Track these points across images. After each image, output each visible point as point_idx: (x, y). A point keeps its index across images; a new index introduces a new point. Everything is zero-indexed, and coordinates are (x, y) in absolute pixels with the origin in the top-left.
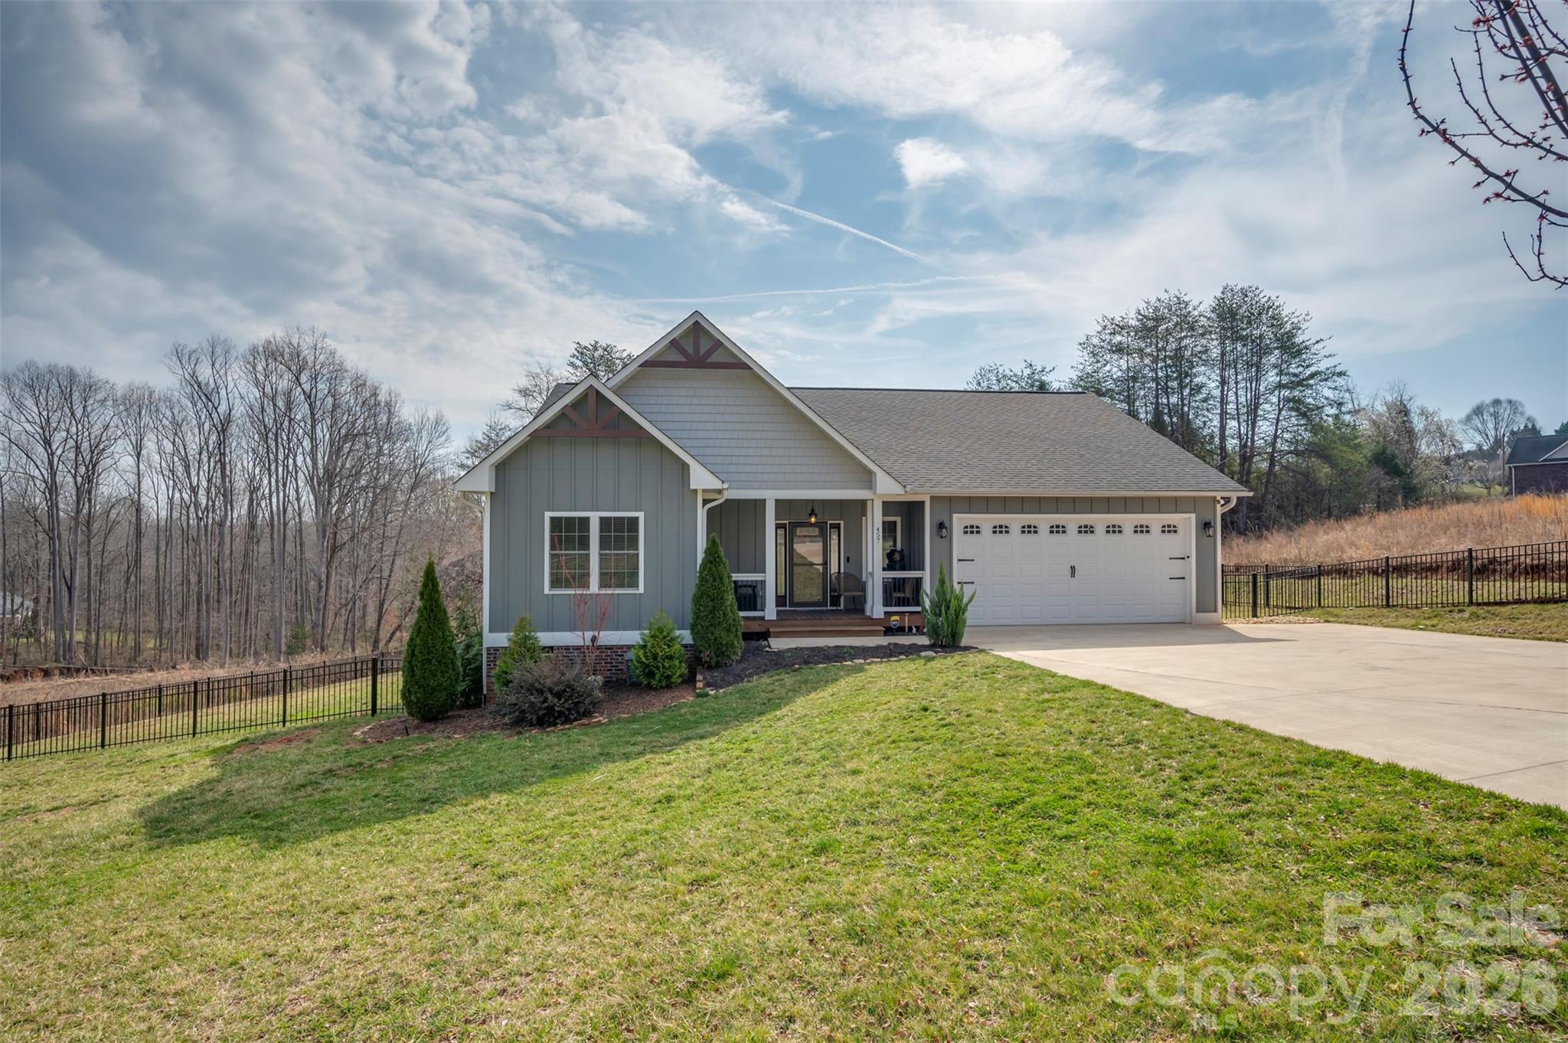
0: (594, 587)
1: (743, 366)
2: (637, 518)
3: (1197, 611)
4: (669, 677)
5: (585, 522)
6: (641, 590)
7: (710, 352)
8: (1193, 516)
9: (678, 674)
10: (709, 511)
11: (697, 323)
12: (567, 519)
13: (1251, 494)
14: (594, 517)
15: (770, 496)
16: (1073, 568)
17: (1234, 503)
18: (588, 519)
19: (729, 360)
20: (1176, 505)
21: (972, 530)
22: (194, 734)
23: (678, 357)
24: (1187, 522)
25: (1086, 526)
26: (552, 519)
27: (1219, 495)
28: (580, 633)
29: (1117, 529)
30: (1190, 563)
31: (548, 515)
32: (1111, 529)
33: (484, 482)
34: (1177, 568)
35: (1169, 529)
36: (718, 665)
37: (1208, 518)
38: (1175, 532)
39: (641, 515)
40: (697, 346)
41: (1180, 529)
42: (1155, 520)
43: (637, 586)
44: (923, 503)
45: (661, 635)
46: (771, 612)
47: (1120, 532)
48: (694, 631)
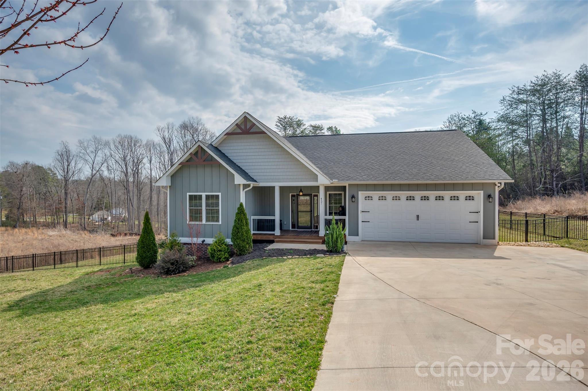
0: (204, 222)
1: (263, 133)
2: (219, 195)
3: (484, 238)
4: (220, 258)
5: (200, 196)
6: (220, 223)
7: (251, 128)
8: (482, 192)
9: (223, 257)
10: (246, 192)
11: (245, 117)
12: (195, 195)
13: (513, 181)
14: (204, 195)
15: (277, 185)
16: (418, 217)
17: (503, 186)
18: (201, 195)
19: (258, 130)
20: (473, 187)
21: (369, 198)
22: (100, 265)
23: (239, 131)
24: (479, 195)
25: (425, 197)
26: (190, 196)
27: (497, 182)
28: (191, 238)
30: (480, 215)
31: (188, 194)
32: (438, 198)
33: (165, 182)
34: (473, 217)
35: (470, 198)
36: (240, 255)
37: (490, 192)
38: (473, 199)
39: (220, 194)
40: (246, 126)
41: (475, 198)
42: (462, 194)
43: (219, 221)
44: (345, 186)
45: (220, 242)
46: (277, 232)
47: (443, 199)
48: (233, 239)
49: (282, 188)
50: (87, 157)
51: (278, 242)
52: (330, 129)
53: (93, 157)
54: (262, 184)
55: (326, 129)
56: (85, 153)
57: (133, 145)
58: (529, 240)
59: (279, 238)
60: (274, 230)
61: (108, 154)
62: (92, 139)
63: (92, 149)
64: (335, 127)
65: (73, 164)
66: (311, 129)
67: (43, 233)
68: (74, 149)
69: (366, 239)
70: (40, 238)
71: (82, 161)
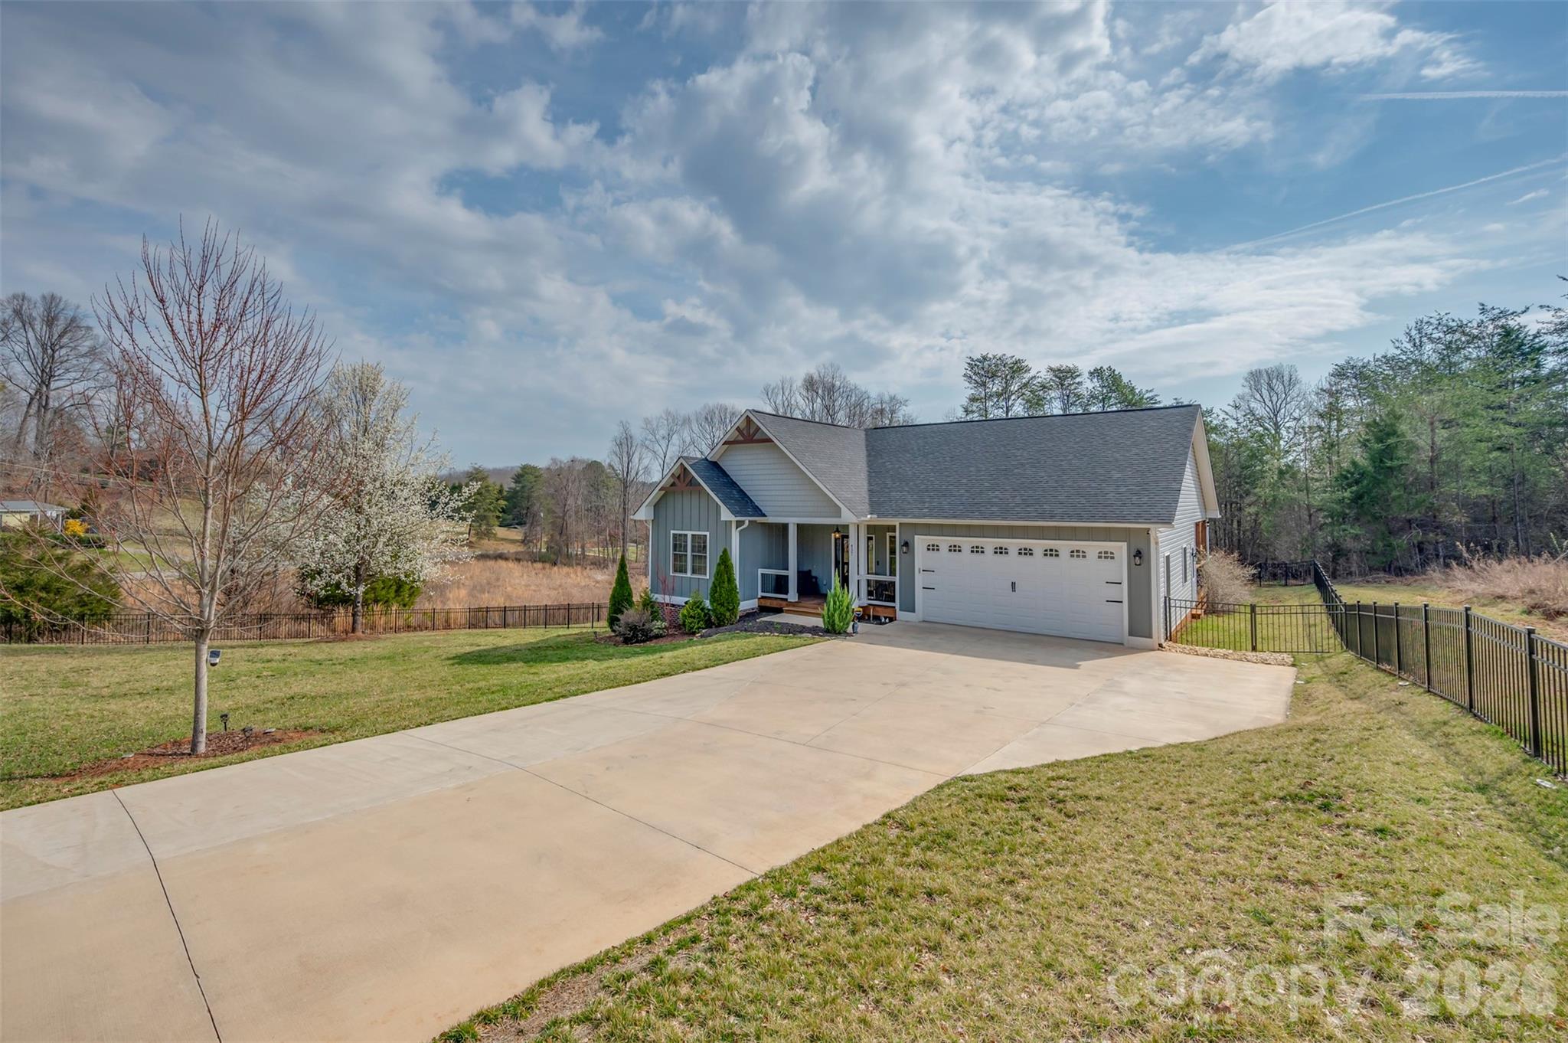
0: (688, 574)
2: (706, 535)
3: (1130, 634)
5: (686, 537)
8: (1124, 545)
10: (740, 532)
12: (680, 535)
15: (792, 522)
16: (1013, 584)
18: (687, 535)
20: (1110, 534)
21: (933, 548)
23: (741, 438)
24: (1120, 550)
25: (1025, 549)
29: (1054, 553)
30: (1124, 589)
31: (672, 532)
32: (1049, 553)
34: (1113, 592)
35: (1106, 555)
38: (1112, 558)
39: (708, 534)
42: (1092, 547)
43: (705, 574)
45: (697, 605)
46: (792, 596)
47: (1057, 555)
48: (713, 600)
49: (800, 527)
50: (657, 448)
51: (788, 612)
52: (1097, 373)
53: (664, 446)
54: (770, 520)
55: (1087, 375)
56: (654, 439)
57: (728, 421)
58: (1259, 647)
59: (794, 606)
60: (786, 593)
61: (688, 440)
62: (664, 416)
63: (663, 432)
64: (1110, 368)
65: (635, 459)
66: (1050, 376)
67: (589, 577)
68: (637, 432)
69: (927, 619)
70: (583, 584)
71: (650, 454)
